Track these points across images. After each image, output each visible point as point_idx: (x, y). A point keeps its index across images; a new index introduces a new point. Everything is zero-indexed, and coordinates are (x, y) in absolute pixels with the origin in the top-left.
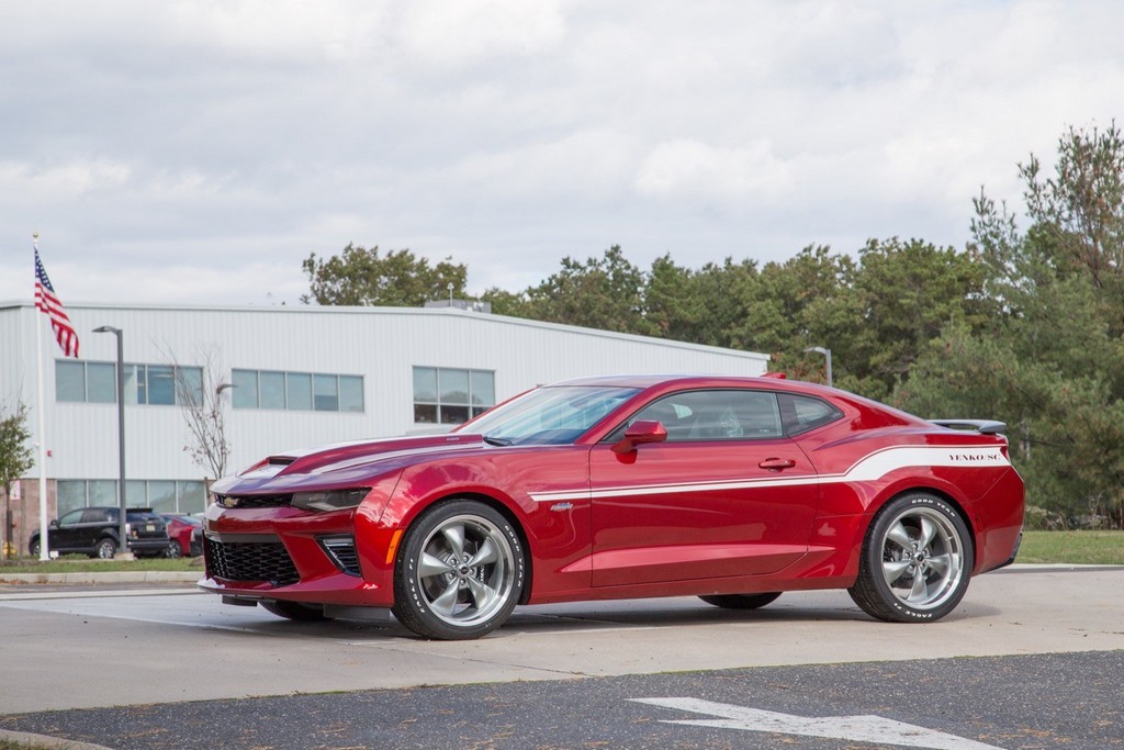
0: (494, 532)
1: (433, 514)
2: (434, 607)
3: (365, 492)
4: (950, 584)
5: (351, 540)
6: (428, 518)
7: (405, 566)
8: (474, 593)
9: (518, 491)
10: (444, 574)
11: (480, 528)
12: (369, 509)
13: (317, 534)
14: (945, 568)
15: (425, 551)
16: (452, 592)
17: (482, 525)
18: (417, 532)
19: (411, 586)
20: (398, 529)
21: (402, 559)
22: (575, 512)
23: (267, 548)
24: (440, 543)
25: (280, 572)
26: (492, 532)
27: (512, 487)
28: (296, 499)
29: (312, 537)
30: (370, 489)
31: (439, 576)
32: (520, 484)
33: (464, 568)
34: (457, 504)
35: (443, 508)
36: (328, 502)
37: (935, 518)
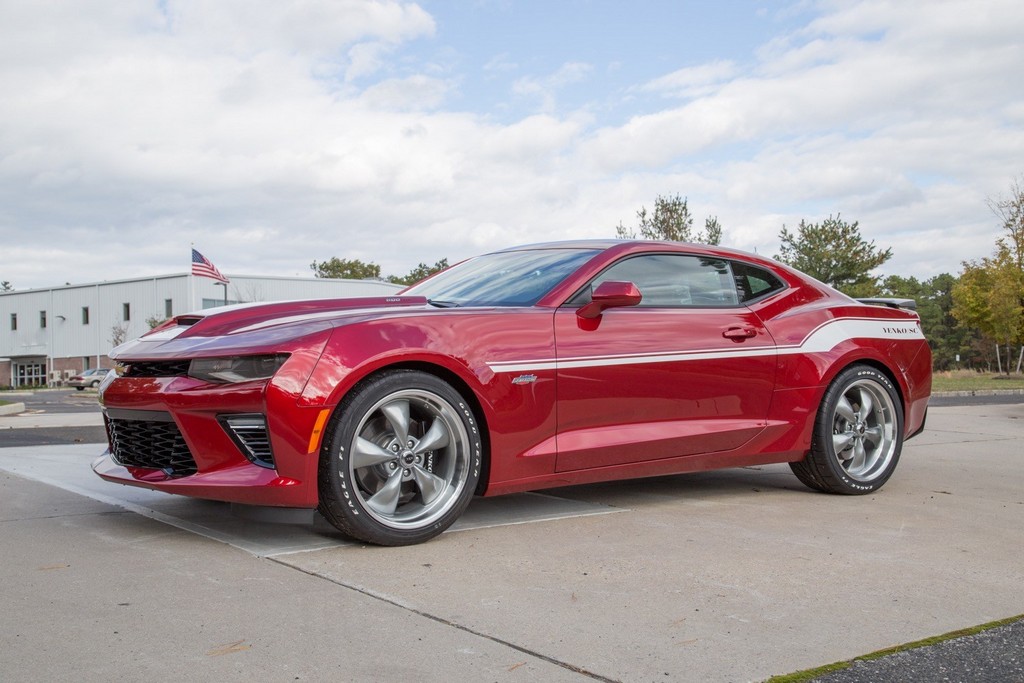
0: (446, 409)
1: (371, 388)
2: (371, 505)
3: (282, 359)
4: (884, 455)
5: (262, 422)
6: (364, 394)
7: (333, 455)
8: (421, 485)
9: (478, 359)
10: (383, 463)
11: (428, 405)
12: (286, 382)
13: (219, 413)
14: (879, 440)
15: (360, 435)
16: (394, 484)
17: (431, 401)
18: (349, 411)
19: (340, 481)
20: (325, 408)
21: (330, 447)
22: (539, 386)
23: (159, 428)
24: (380, 425)
25: (175, 458)
26: (443, 410)
27: (471, 354)
28: (194, 368)
29: (212, 417)
30: (288, 355)
31: (377, 466)
32: (482, 350)
33: (409, 456)
34: (401, 376)
35: (383, 381)
36: (237, 371)
37: (873, 391)
